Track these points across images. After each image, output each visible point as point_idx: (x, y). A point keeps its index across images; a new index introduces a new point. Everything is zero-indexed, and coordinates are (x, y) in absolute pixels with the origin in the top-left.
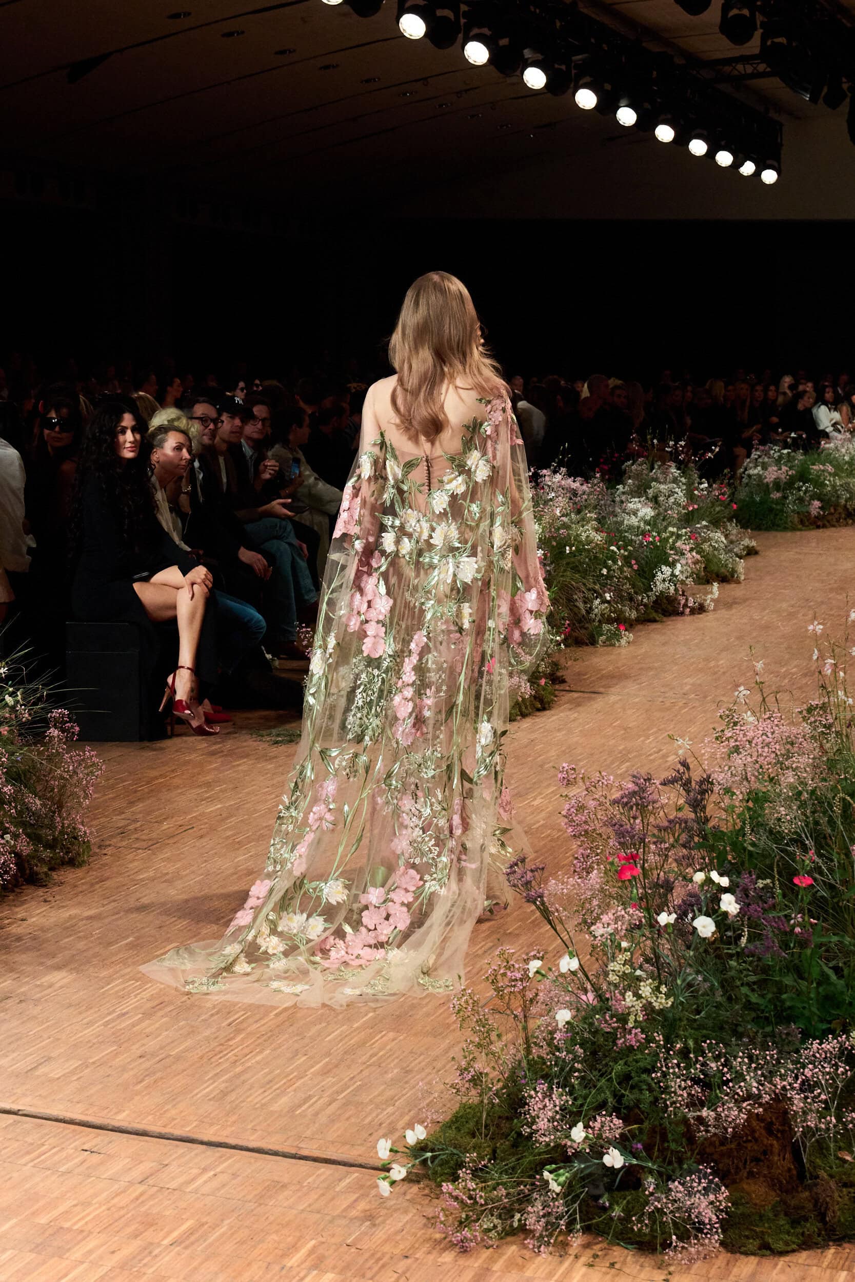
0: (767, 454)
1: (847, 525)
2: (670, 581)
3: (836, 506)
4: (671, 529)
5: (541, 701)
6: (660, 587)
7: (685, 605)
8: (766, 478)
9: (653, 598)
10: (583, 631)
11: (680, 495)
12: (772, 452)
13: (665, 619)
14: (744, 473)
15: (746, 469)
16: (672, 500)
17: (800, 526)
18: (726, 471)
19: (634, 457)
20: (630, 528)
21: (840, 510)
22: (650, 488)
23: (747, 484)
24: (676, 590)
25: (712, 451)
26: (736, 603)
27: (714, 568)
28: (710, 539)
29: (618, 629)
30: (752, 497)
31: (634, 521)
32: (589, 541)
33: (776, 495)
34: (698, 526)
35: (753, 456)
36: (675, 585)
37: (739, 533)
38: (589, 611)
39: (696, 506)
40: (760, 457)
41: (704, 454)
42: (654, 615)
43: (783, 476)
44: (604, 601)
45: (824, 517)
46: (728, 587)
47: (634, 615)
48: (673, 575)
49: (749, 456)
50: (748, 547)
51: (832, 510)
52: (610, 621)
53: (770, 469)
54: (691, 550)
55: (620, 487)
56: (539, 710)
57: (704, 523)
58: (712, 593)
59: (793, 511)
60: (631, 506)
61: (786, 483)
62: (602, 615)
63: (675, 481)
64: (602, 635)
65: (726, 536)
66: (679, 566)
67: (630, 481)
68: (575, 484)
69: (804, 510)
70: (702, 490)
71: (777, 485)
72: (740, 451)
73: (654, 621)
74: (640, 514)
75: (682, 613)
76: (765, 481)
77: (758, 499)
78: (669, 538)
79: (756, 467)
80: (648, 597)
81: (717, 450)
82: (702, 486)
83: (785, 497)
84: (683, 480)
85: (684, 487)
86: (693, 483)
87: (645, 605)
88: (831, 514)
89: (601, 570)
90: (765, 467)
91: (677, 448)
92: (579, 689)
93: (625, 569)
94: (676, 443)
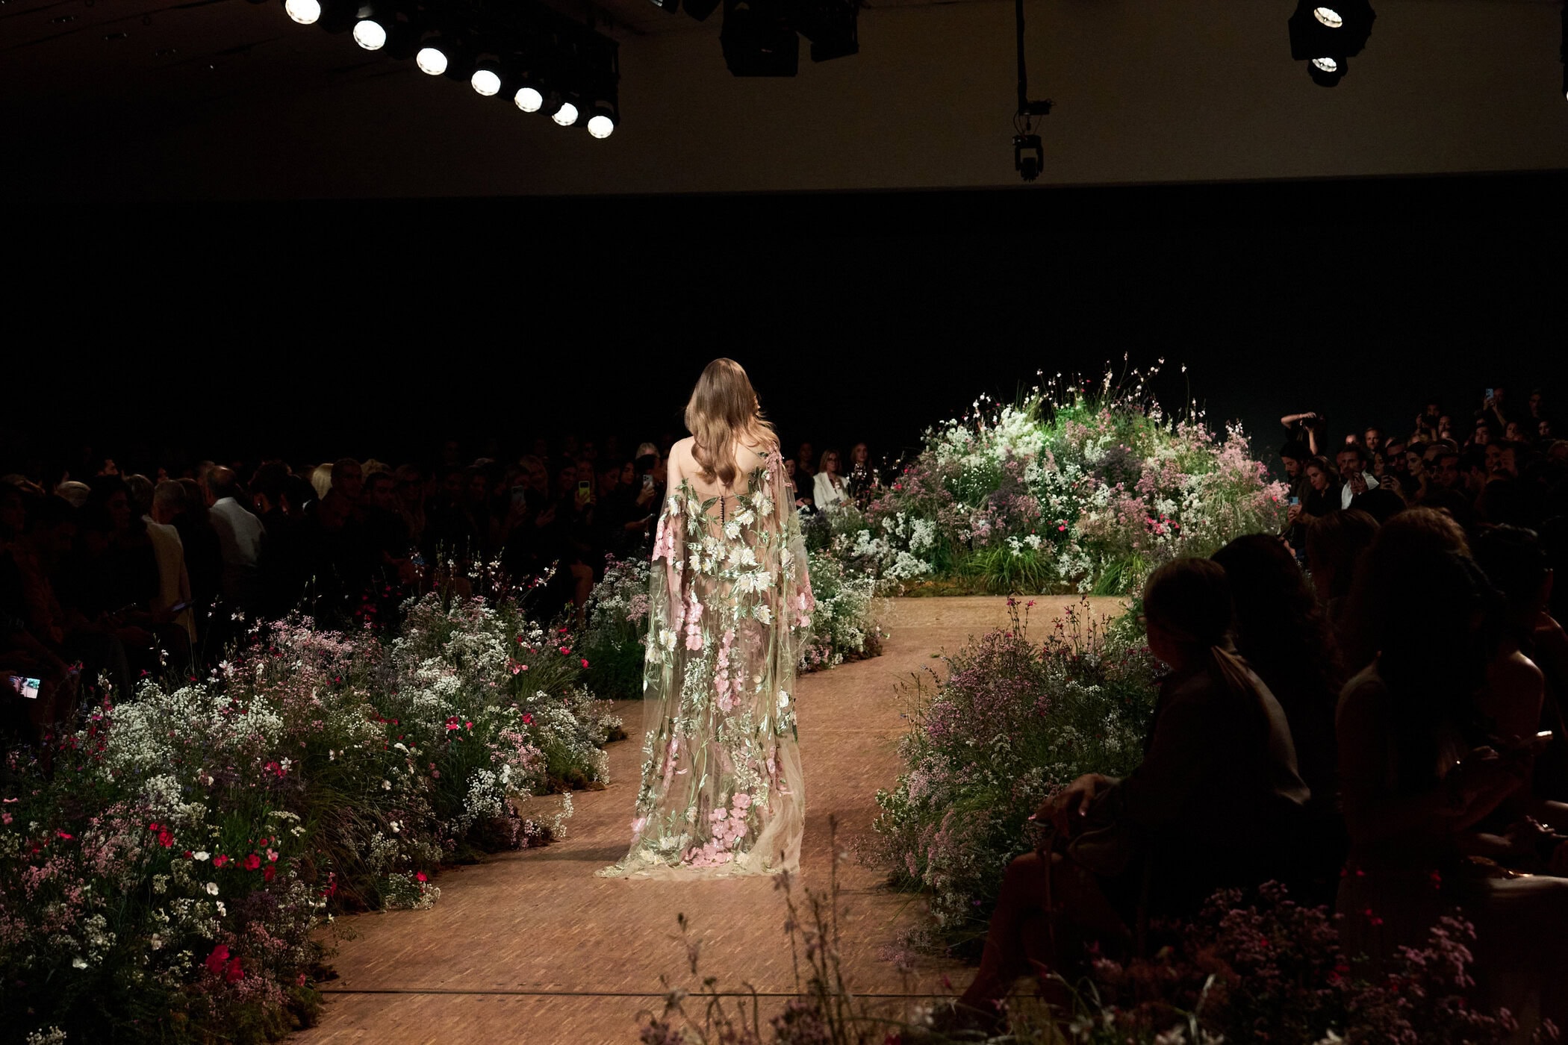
0: (629, 574)
2: (493, 794)
4: (491, 708)
5: (300, 1013)
6: (478, 805)
7: (521, 833)
8: (629, 613)
9: (468, 824)
10: (359, 887)
11: (498, 649)
12: (636, 570)
13: (489, 857)
14: (593, 606)
15: (596, 601)
16: (484, 659)
18: (567, 606)
19: (419, 589)
20: (423, 708)
22: (449, 640)
23: (599, 623)
24: (504, 808)
25: (544, 575)
26: (602, 824)
27: (560, 766)
28: (551, 720)
29: (415, 881)
30: (609, 645)
31: (429, 697)
32: (360, 736)
34: (531, 699)
35: (606, 578)
36: (502, 801)
37: (594, 706)
38: (367, 851)
39: (525, 667)
40: (617, 579)
41: (530, 581)
42: (472, 852)
44: (389, 834)
46: (583, 796)
47: (438, 854)
48: (498, 784)
49: (599, 578)
50: (609, 727)
52: (400, 867)
53: (635, 599)
54: (526, 740)
55: (398, 640)
56: (296, 1029)
57: (540, 694)
58: (562, 808)
60: (423, 673)
62: (388, 858)
63: (487, 626)
64: (389, 892)
65: (574, 712)
66: (507, 769)
67: (414, 631)
68: (329, 642)
70: (534, 640)
72: (585, 571)
73: (473, 862)
74: (438, 686)
75: (517, 846)
76: (629, 618)
77: (619, 648)
78: (487, 723)
79: (612, 595)
80: (459, 822)
81: (553, 572)
82: (533, 634)
84: (500, 624)
85: (503, 637)
86: (516, 630)
87: (456, 837)
89: (381, 783)
90: (626, 596)
91: (487, 572)
92: (359, 988)
93: (420, 779)
94: (485, 564)
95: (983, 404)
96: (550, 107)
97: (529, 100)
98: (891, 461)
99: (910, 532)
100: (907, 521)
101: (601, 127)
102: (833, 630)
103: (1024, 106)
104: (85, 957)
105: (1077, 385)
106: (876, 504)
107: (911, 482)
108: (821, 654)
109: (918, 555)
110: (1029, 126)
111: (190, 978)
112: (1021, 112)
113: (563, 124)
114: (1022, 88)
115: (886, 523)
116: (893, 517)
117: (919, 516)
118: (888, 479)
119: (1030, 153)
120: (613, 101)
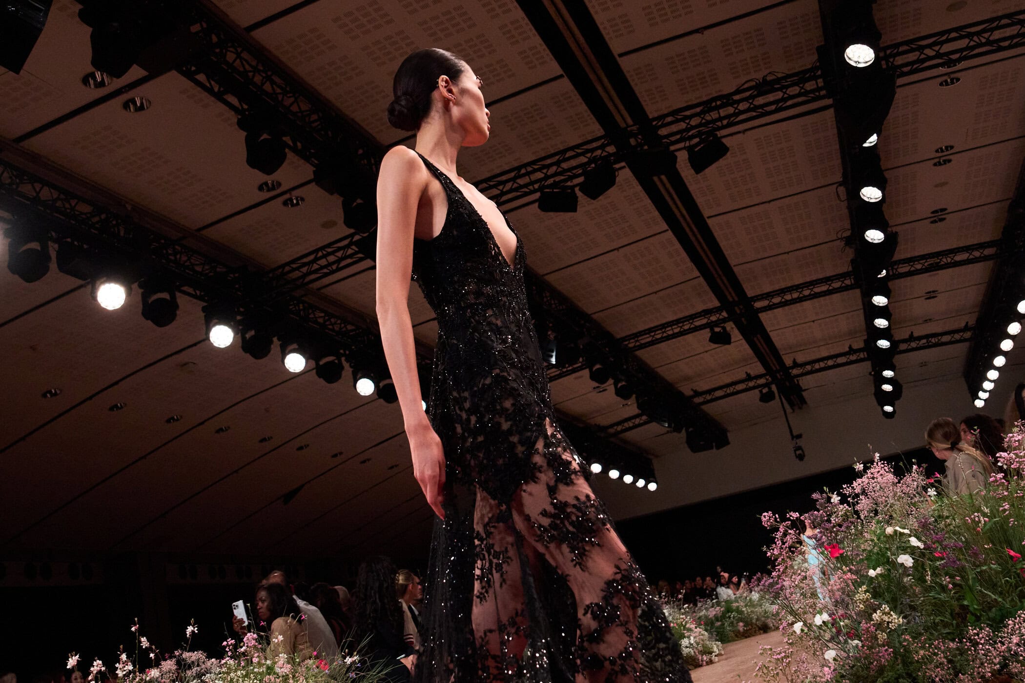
1: (760, 634)
3: (752, 624)
7: (702, 661)
8: (709, 615)
17: (736, 639)
21: (754, 626)
24: (694, 652)
33: (719, 623)
41: (677, 596)
43: (718, 612)
45: (747, 631)
51: (750, 627)
59: (730, 630)
61: (721, 617)
66: (692, 638)
69: (735, 629)
71: (717, 618)
75: (701, 666)
76: (710, 617)
81: (684, 591)
83: (723, 624)
88: (750, 629)
90: (707, 610)
96: (635, 481)
97: (628, 479)
101: (652, 487)
103: (793, 437)
110: (797, 443)
112: (793, 439)
113: (640, 487)
114: (791, 431)
119: (798, 452)
120: (654, 477)
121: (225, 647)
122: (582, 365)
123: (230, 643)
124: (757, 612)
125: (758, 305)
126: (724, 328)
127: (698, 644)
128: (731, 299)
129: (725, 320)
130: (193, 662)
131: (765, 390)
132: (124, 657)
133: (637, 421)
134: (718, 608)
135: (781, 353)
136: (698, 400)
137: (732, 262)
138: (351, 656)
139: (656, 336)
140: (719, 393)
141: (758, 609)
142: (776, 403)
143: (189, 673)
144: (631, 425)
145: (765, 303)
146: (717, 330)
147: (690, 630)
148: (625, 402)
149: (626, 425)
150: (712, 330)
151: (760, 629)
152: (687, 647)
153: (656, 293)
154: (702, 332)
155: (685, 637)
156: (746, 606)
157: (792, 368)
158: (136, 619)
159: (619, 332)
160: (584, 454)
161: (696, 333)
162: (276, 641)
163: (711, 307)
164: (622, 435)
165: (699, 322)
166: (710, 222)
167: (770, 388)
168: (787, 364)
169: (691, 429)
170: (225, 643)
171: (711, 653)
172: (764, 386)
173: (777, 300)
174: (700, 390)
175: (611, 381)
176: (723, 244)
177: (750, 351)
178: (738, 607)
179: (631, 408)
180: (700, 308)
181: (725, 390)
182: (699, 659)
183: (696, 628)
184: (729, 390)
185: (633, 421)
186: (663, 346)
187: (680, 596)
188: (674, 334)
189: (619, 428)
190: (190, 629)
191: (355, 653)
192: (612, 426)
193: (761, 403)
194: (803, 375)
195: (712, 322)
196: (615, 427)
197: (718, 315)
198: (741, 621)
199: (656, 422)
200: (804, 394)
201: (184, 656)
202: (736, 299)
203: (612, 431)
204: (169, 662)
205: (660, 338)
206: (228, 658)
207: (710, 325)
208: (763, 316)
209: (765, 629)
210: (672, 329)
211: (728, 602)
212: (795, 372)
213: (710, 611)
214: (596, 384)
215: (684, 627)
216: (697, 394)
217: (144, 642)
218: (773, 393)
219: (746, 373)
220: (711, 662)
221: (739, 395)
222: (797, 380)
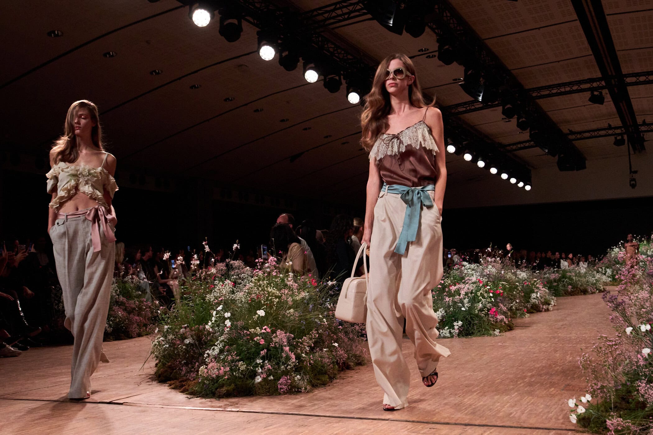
1: (581, 295)
3: (577, 288)
5: (510, 327)
7: (542, 308)
9: (531, 305)
13: (536, 312)
17: (565, 295)
21: (578, 289)
24: (538, 302)
29: (523, 313)
33: (556, 284)
42: (532, 310)
43: (557, 277)
44: (517, 303)
45: (573, 291)
56: (510, 330)
59: (562, 289)
61: (558, 280)
64: (518, 314)
66: (539, 293)
69: (566, 289)
71: (555, 281)
73: (533, 313)
75: (541, 311)
80: (529, 304)
83: (558, 285)
87: (529, 307)
88: (575, 291)
95: (621, 243)
96: (518, 182)
97: (513, 181)
98: (600, 256)
99: (606, 272)
100: (605, 269)
101: (528, 188)
102: (596, 285)
103: (631, 172)
104: (464, 307)
105: (645, 238)
106: (597, 266)
107: (605, 260)
108: (594, 290)
109: (608, 277)
110: (632, 176)
111: (487, 314)
112: (630, 173)
113: (520, 187)
114: (630, 168)
115: (600, 270)
116: (601, 268)
117: (608, 268)
118: (600, 260)
119: (632, 182)
120: (531, 182)
121: (257, 263)
122: (498, 103)
123: (260, 261)
124: (582, 280)
125: (629, 80)
126: (601, 93)
127: (541, 298)
128: (610, 74)
129: (603, 88)
130: (236, 267)
131: (619, 138)
132: (195, 256)
133: (527, 144)
134: (557, 274)
135: (636, 114)
136: (571, 137)
137: (617, 48)
138: (332, 281)
139: (552, 91)
140: (587, 135)
141: (584, 280)
142: (624, 148)
143: (233, 273)
144: (522, 146)
145: (633, 79)
146: (596, 93)
147: (538, 288)
148: (521, 131)
149: (519, 146)
150: (592, 93)
151: (581, 292)
152: (534, 299)
153: (559, 62)
154: (585, 93)
155: (534, 292)
156: (576, 275)
157: (641, 125)
158: (206, 238)
159: (529, 84)
160: (488, 161)
161: (581, 93)
162: (288, 264)
163: (595, 77)
164: (516, 153)
165: (583, 86)
166: (608, 18)
167: (622, 137)
168: (638, 121)
169: (562, 155)
170: (257, 260)
171: (549, 304)
172: (619, 134)
173: (642, 79)
174: (573, 130)
175: (516, 116)
176: (614, 34)
177: (614, 110)
178: (570, 276)
179: (526, 135)
180: (587, 76)
181: (591, 133)
182: (540, 307)
183: (543, 287)
184: (594, 133)
185: (524, 144)
186: (555, 98)
187: (535, 264)
188: (565, 91)
189: (514, 147)
190: (235, 246)
191: (334, 280)
192: (509, 145)
193: (615, 146)
194: (648, 131)
195: (594, 87)
196: (511, 147)
197: (598, 83)
198: (571, 285)
199: (540, 147)
200: (645, 143)
201: (231, 262)
202: (614, 74)
203: (508, 148)
204: (221, 264)
205: (554, 94)
206: (258, 270)
207: (592, 90)
208: (630, 89)
209: (585, 292)
210: (565, 88)
211: (565, 271)
212: (643, 128)
213: (551, 275)
214: (504, 117)
215: (535, 286)
216: (572, 133)
217: (207, 249)
218: (624, 140)
219: (609, 124)
220: (547, 310)
221: (601, 138)
222: (643, 135)
